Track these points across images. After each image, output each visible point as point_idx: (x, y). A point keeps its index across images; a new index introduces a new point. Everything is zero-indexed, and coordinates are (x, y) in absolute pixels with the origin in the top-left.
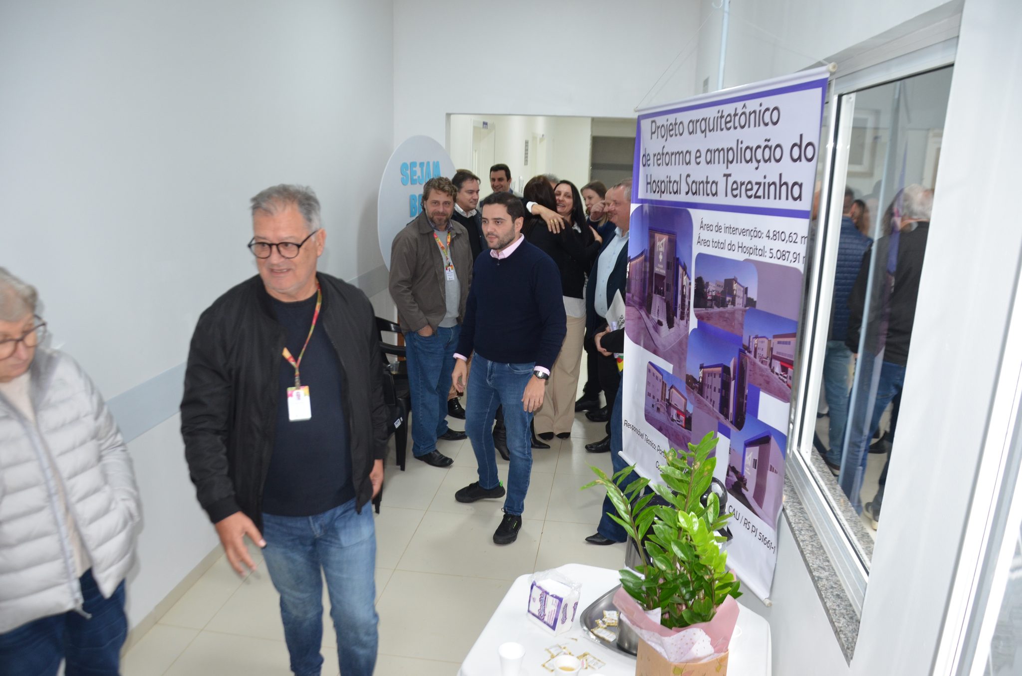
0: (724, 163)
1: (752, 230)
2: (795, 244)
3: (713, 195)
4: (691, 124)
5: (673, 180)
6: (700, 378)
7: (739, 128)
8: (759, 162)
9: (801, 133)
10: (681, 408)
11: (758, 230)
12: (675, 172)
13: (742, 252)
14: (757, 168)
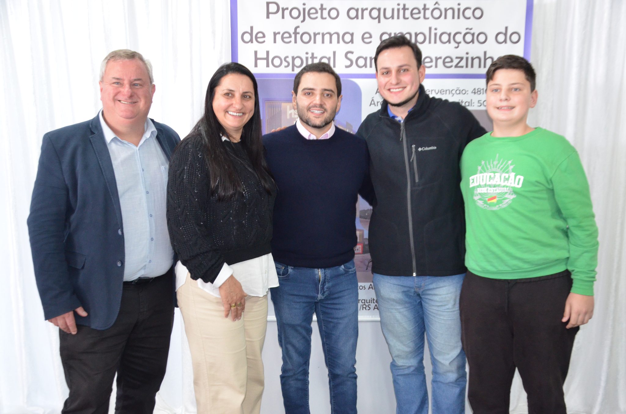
9: (506, 25)
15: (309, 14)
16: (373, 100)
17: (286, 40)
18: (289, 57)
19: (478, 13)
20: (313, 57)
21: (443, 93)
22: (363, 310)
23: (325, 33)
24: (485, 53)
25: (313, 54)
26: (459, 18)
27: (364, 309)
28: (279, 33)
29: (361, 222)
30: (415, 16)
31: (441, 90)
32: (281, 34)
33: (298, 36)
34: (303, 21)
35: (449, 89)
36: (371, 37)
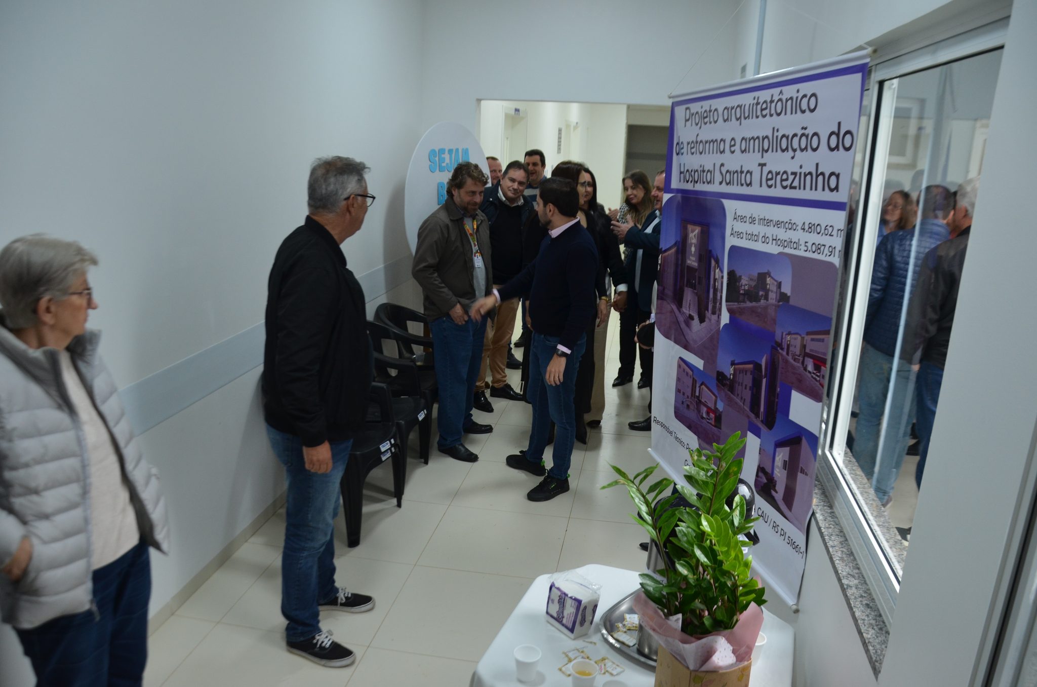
0: (759, 152)
1: (786, 222)
2: (831, 237)
3: (748, 185)
4: (726, 111)
5: (706, 169)
6: (731, 374)
7: (775, 115)
8: (795, 150)
10: (711, 405)
11: (793, 222)
12: (708, 161)
13: (776, 245)
14: (793, 158)
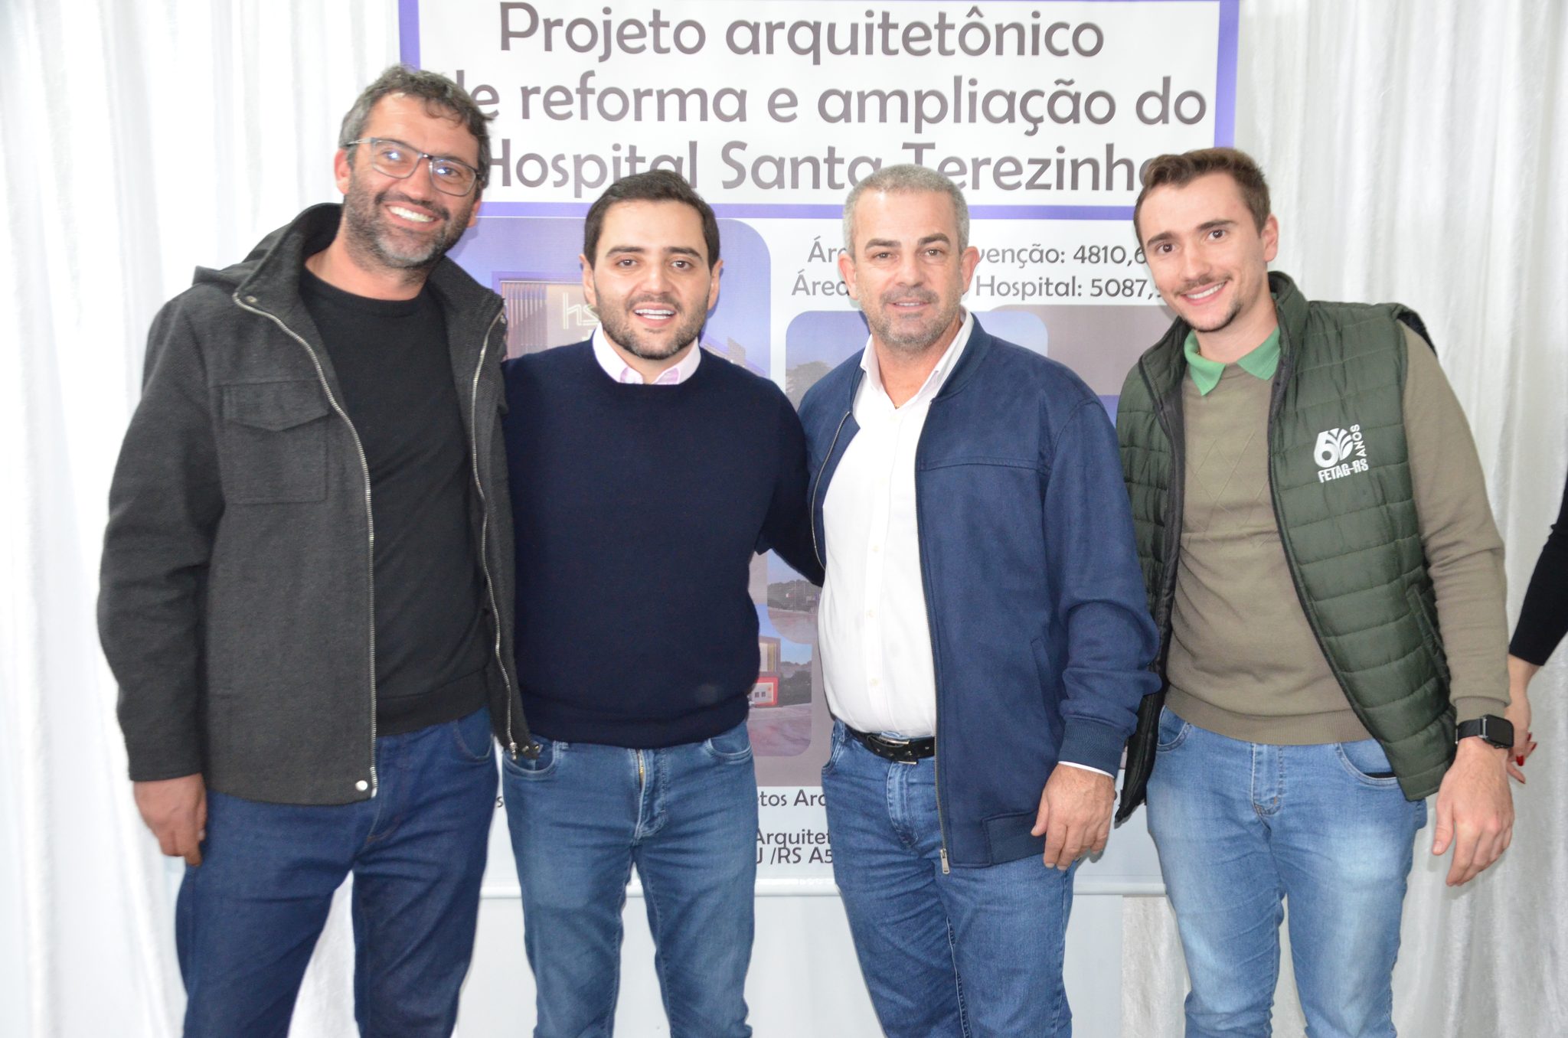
15: (621, 37)
16: (801, 278)
17: (555, 109)
18: (566, 157)
19: (1088, 40)
20: (633, 159)
21: (992, 259)
22: (779, 862)
23: (665, 92)
24: (1110, 148)
25: (633, 149)
26: (1035, 51)
27: (783, 860)
28: (536, 90)
29: (772, 616)
30: (915, 46)
31: (990, 251)
32: (543, 92)
33: (592, 100)
34: (602, 59)
35: (1011, 247)
36: (794, 102)
